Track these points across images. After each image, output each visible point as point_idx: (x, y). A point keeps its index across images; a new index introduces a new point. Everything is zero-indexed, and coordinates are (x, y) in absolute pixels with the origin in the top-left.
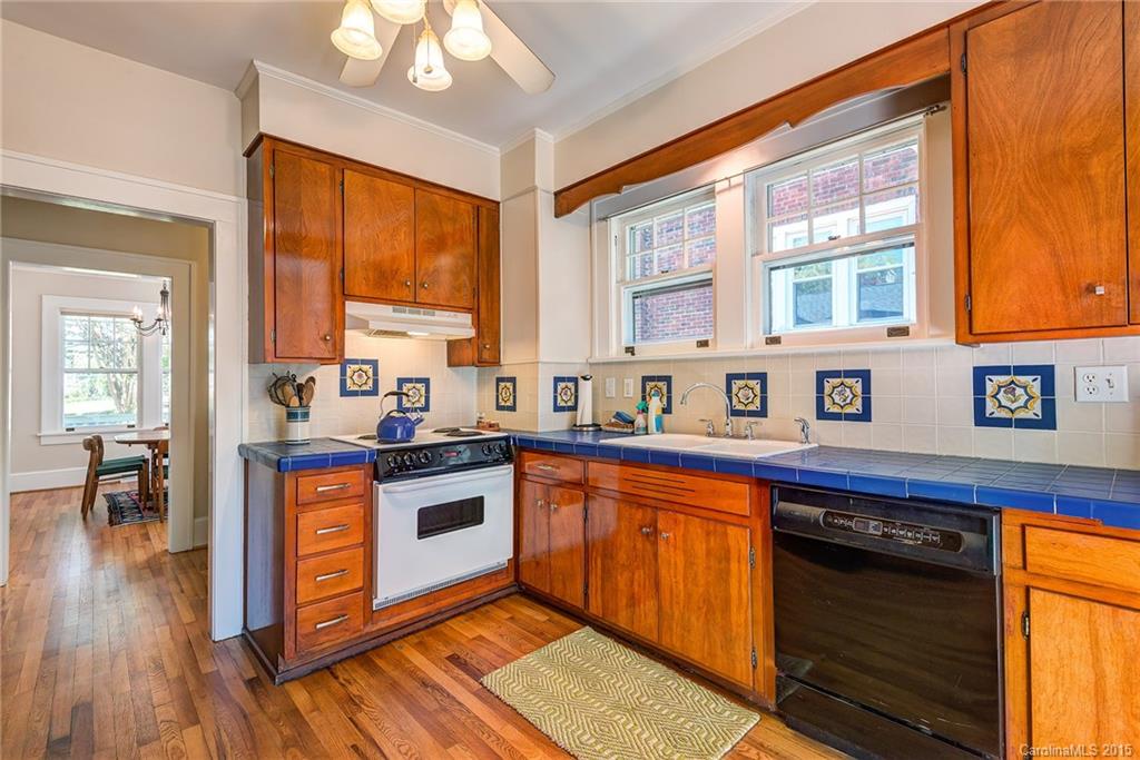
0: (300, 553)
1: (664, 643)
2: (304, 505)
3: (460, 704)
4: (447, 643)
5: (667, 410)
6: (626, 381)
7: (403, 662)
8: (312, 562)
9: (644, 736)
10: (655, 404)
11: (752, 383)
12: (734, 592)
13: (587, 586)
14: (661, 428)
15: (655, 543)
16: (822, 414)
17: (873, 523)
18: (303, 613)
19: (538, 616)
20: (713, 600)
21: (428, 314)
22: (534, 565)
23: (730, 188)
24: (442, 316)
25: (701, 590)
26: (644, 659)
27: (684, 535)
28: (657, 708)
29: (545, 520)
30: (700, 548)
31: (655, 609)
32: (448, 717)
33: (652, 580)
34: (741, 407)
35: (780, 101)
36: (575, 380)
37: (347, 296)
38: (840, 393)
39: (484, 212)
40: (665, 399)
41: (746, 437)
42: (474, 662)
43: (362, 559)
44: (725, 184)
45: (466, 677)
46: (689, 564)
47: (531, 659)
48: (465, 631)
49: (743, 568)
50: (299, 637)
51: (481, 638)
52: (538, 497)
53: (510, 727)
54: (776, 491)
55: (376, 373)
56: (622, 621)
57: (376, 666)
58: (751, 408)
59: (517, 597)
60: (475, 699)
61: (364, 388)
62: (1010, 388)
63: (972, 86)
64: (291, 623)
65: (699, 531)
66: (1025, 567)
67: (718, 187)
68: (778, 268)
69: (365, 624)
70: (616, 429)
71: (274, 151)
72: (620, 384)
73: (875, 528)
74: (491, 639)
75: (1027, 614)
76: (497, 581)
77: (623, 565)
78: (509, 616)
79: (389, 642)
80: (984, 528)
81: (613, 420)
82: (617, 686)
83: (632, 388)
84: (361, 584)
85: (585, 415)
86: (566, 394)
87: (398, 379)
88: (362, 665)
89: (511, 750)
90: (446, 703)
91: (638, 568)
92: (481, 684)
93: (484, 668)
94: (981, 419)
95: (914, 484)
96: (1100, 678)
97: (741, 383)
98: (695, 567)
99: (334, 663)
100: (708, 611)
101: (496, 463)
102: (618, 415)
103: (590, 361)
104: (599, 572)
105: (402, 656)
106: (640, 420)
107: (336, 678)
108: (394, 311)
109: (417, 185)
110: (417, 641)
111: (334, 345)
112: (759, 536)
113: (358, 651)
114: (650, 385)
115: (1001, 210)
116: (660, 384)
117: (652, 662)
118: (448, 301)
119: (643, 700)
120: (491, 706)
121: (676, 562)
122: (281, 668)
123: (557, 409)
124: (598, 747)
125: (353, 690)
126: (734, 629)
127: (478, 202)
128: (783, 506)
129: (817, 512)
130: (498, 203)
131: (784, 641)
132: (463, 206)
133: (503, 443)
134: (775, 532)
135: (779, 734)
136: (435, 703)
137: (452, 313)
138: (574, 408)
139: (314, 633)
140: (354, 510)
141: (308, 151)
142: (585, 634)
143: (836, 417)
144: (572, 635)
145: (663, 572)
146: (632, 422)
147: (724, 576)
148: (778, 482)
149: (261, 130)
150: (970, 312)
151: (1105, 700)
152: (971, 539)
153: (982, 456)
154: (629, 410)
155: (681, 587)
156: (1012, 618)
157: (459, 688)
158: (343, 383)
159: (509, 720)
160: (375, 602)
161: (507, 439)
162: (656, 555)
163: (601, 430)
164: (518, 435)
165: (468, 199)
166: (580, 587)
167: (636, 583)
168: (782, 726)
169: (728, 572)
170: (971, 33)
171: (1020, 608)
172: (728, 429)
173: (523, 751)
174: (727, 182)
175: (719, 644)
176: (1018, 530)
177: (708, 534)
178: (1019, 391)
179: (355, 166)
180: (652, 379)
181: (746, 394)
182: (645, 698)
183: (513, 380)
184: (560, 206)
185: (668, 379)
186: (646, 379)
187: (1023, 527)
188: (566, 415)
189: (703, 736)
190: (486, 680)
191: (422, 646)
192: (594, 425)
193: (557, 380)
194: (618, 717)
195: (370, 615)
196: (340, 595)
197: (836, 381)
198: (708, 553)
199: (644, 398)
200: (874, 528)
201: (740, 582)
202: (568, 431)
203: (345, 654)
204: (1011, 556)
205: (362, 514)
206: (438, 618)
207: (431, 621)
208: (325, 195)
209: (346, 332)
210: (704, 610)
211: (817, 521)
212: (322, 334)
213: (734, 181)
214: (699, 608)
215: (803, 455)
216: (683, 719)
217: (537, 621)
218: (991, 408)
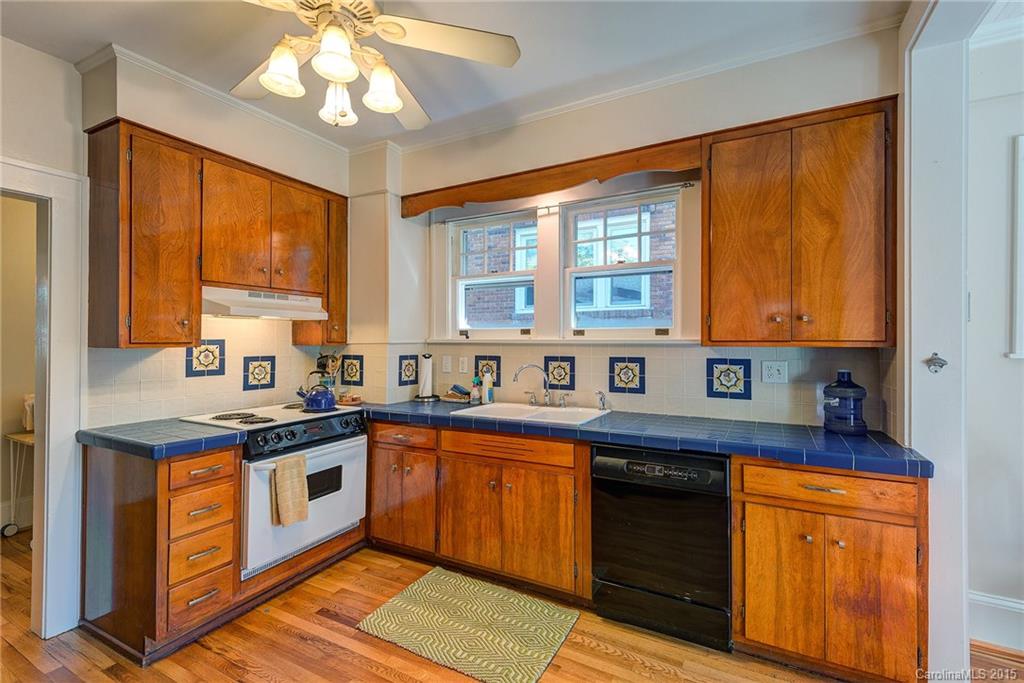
0: (172, 537)
1: (506, 570)
2: (176, 490)
3: (343, 648)
4: (312, 600)
5: (497, 384)
6: (461, 359)
7: (274, 623)
8: (184, 543)
9: (503, 643)
10: (488, 379)
11: (564, 364)
12: (562, 524)
13: (438, 533)
14: (492, 399)
15: (500, 494)
16: (613, 388)
17: (658, 468)
18: (175, 593)
19: (390, 564)
20: (546, 532)
21: (283, 298)
22: (386, 520)
23: (549, 214)
24: (295, 301)
25: (537, 525)
26: (489, 585)
27: (524, 486)
28: (507, 620)
29: (399, 482)
30: (536, 493)
31: (499, 545)
32: (336, 661)
33: (497, 522)
34: (556, 382)
35: (593, 162)
36: (415, 358)
37: (203, 281)
38: (625, 374)
39: (334, 206)
40: (495, 374)
41: (560, 405)
42: (344, 612)
43: (232, 535)
44: (545, 211)
45: (341, 625)
46: (528, 506)
47: (396, 601)
48: (325, 586)
49: (569, 506)
50: (170, 615)
51: (343, 590)
52: (392, 462)
53: (393, 658)
54: (595, 449)
55: (222, 353)
56: (470, 557)
57: (248, 631)
58: (563, 383)
59: (365, 551)
60: (356, 642)
61: (211, 368)
62: (727, 373)
63: (714, 180)
64: (162, 604)
65: (536, 481)
66: (743, 490)
67: (540, 212)
68: (581, 278)
69: (234, 595)
70: (455, 400)
71: (131, 136)
72: (456, 361)
73: (660, 471)
74: (354, 590)
75: (743, 518)
76: (350, 539)
77: (472, 513)
78: (365, 568)
79: (253, 608)
80: (722, 467)
81: (450, 392)
82: (473, 609)
83: (467, 365)
84: (229, 559)
85: (426, 389)
86: (408, 370)
87: (245, 358)
88: (232, 633)
89: (400, 676)
90: (330, 650)
91: (485, 514)
92: (358, 629)
93: (355, 615)
94: (711, 393)
95: (683, 441)
96: (779, 551)
97: (556, 364)
98: (532, 509)
99: (202, 636)
100: (542, 539)
101: (353, 434)
102: (455, 388)
103: (428, 341)
104: (450, 521)
105: (272, 618)
106: (475, 393)
107: (210, 649)
108: (250, 295)
109: (273, 178)
110: (281, 603)
111: (191, 329)
112: (580, 482)
113: (224, 621)
114: (482, 363)
115: (728, 263)
116: (491, 363)
117: (495, 586)
118: (301, 286)
119: (495, 617)
120: (371, 644)
121: (517, 507)
122: (147, 650)
123: (402, 383)
124: (472, 658)
125: (232, 656)
126: (562, 551)
127: (329, 196)
128: (599, 459)
129: (622, 462)
130: (346, 198)
131: (600, 555)
132: (315, 199)
133: (358, 416)
134: (593, 478)
135: (592, 622)
136: (318, 651)
137: (304, 298)
138: (415, 382)
139: (187, 610)
140: (224, 488)
141: (167, 139)
142: (436, 573)
143: (622, 390)
144: (426, 576)
145: (506, 515)
146: (468, 394)
147: (555, 513)
148: (595, 442)
149: (118, 115)
150: (709, 327)
151: (781, 563)
152: (715, 474)
153: (711, 417)
154: (466, 384)
155: (521, 525)
156: (735, 521)
157: (337, 635)
158: (189, 364)
159: (390, 653)
160: (243, 573)
161: (360, 413)
162: (501, 503)
163: (439, 400)
164: (372, 409)
165: (320, 193)
166: (432, 535)
167: (483, 527)
168: (594, 616)
169: (558, 509)
170: (714, 146)
171: (740, 516)
172: (547, 399)
173: (410, 674)
174: (546, 210)
175: (550, 563)
176: (739, 467)
177: (543, 483)
178: (732, 375)
179: (216, 157)
180: (484, 358)
181: (559, 372)
182: (497, 615)
183: (360, 358)
184: (407, 209)
185: (497, 359)
186: (478, 358)
187: (742, 466)
188: (409, 388)
189: (544, 634)
190: (363, 625)
191: (288, 607)
192: (433, 396)
193: (402, 358)
194: (480, 633)
195: (239, 585)
196: (210, 571)
197: (623, 365)
198: (543, 497)
199: (477, 374)
200: (658, 470)
201: (566, 517)
202: (411, 401)
203: (211, 626)
204: (735, 484)
205: (232, 493)
206: (296, 580)
207: (291, 583)
208: (184, 180)
209: (203, 315)
210: (539, 541)
211: (622, 469)
212: (179, 319)
213: (552, 210)
214: (535, 539)
215: (600, 419)
216: (527, 625)
217: (392, 568)
218: (716, 386)
